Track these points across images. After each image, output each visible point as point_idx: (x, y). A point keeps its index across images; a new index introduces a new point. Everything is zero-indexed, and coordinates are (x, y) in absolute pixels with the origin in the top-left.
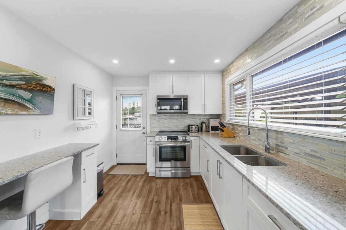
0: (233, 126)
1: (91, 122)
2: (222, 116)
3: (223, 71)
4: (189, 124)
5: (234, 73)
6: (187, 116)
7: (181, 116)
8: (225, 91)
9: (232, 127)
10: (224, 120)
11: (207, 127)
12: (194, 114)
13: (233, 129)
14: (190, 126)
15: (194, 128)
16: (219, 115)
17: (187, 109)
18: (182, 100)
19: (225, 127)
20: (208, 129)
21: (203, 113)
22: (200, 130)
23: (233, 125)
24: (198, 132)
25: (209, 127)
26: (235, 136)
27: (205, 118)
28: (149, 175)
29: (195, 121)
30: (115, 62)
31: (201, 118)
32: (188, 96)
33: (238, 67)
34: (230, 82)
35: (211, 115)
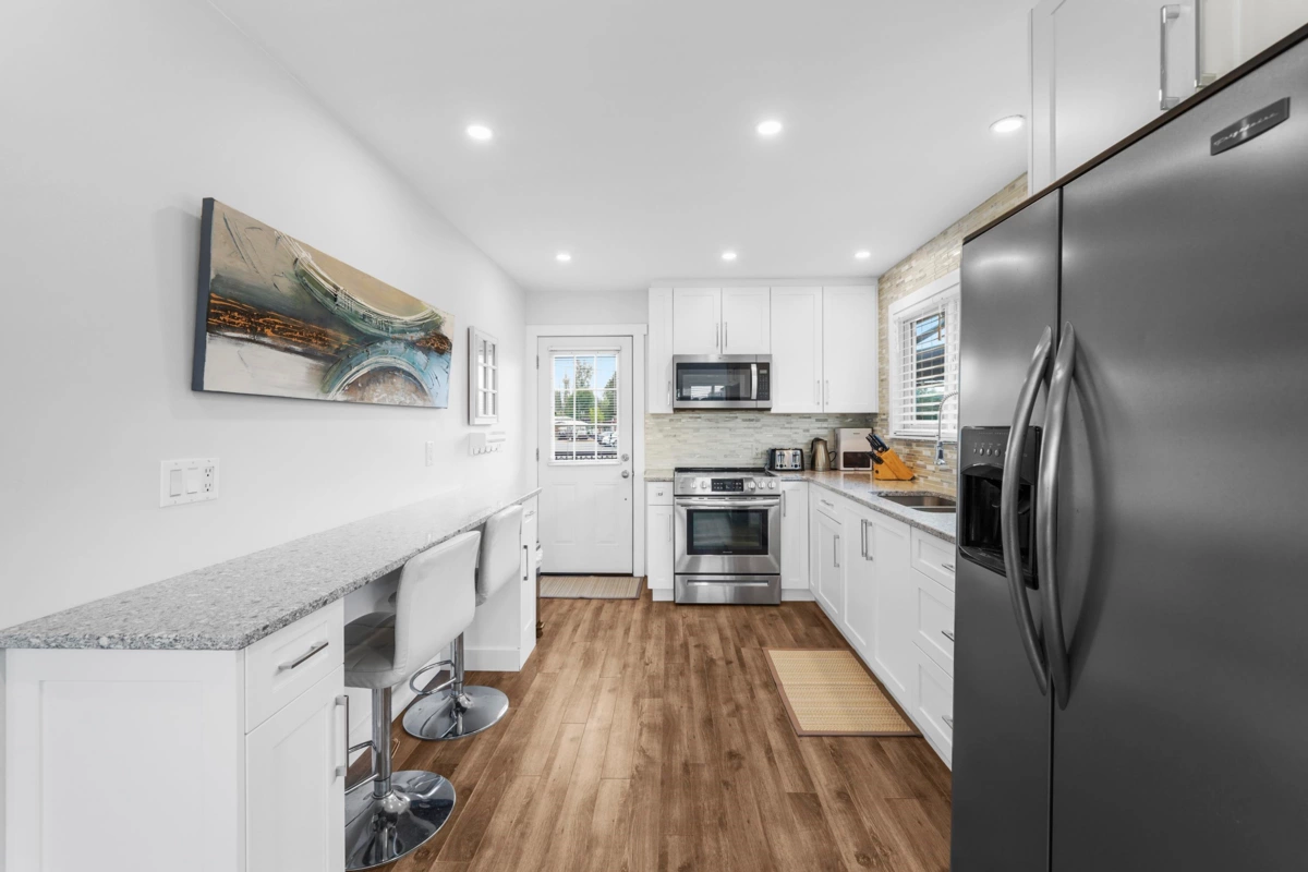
0: (911, 445)
1: (494, 433)
2: (878, 419)
3: (883, 276)
4: (773, 448)
5: (914, 290)
6: (764, 418)
7: (745, 420)
8: (886, 339)
9: (907, 451)
10: (884, 431)
11: (832, 456)
12: (788, 415)
13: (911, 456)
14: (778, 453)
15: (788, 459)
16: (868, 417)
17: (768, 398)
18: (754, 368)
19: (885, 449)
20: (833, 464)
21: (819, 410)
22: (807, 464)
23: (908, 443)
24: (803, 470)
25: (836, 454)
26: (916, 475)
27: (825, 425)
28: (654, 599)
29: (790, 436)
30: (564, 257)
31: (812, 426)
32: (770, 356)
33: (922, 274)
34: (901, 315)
35: (844, 416)
